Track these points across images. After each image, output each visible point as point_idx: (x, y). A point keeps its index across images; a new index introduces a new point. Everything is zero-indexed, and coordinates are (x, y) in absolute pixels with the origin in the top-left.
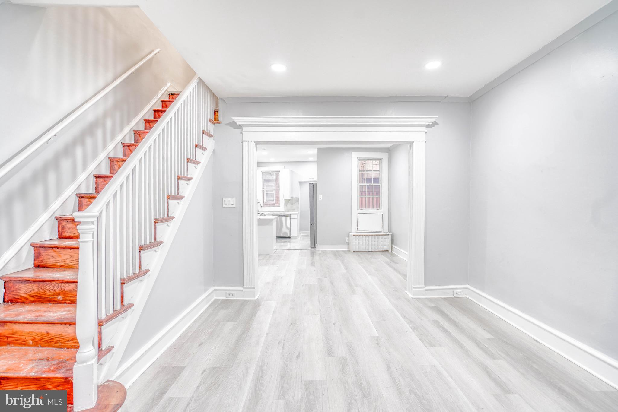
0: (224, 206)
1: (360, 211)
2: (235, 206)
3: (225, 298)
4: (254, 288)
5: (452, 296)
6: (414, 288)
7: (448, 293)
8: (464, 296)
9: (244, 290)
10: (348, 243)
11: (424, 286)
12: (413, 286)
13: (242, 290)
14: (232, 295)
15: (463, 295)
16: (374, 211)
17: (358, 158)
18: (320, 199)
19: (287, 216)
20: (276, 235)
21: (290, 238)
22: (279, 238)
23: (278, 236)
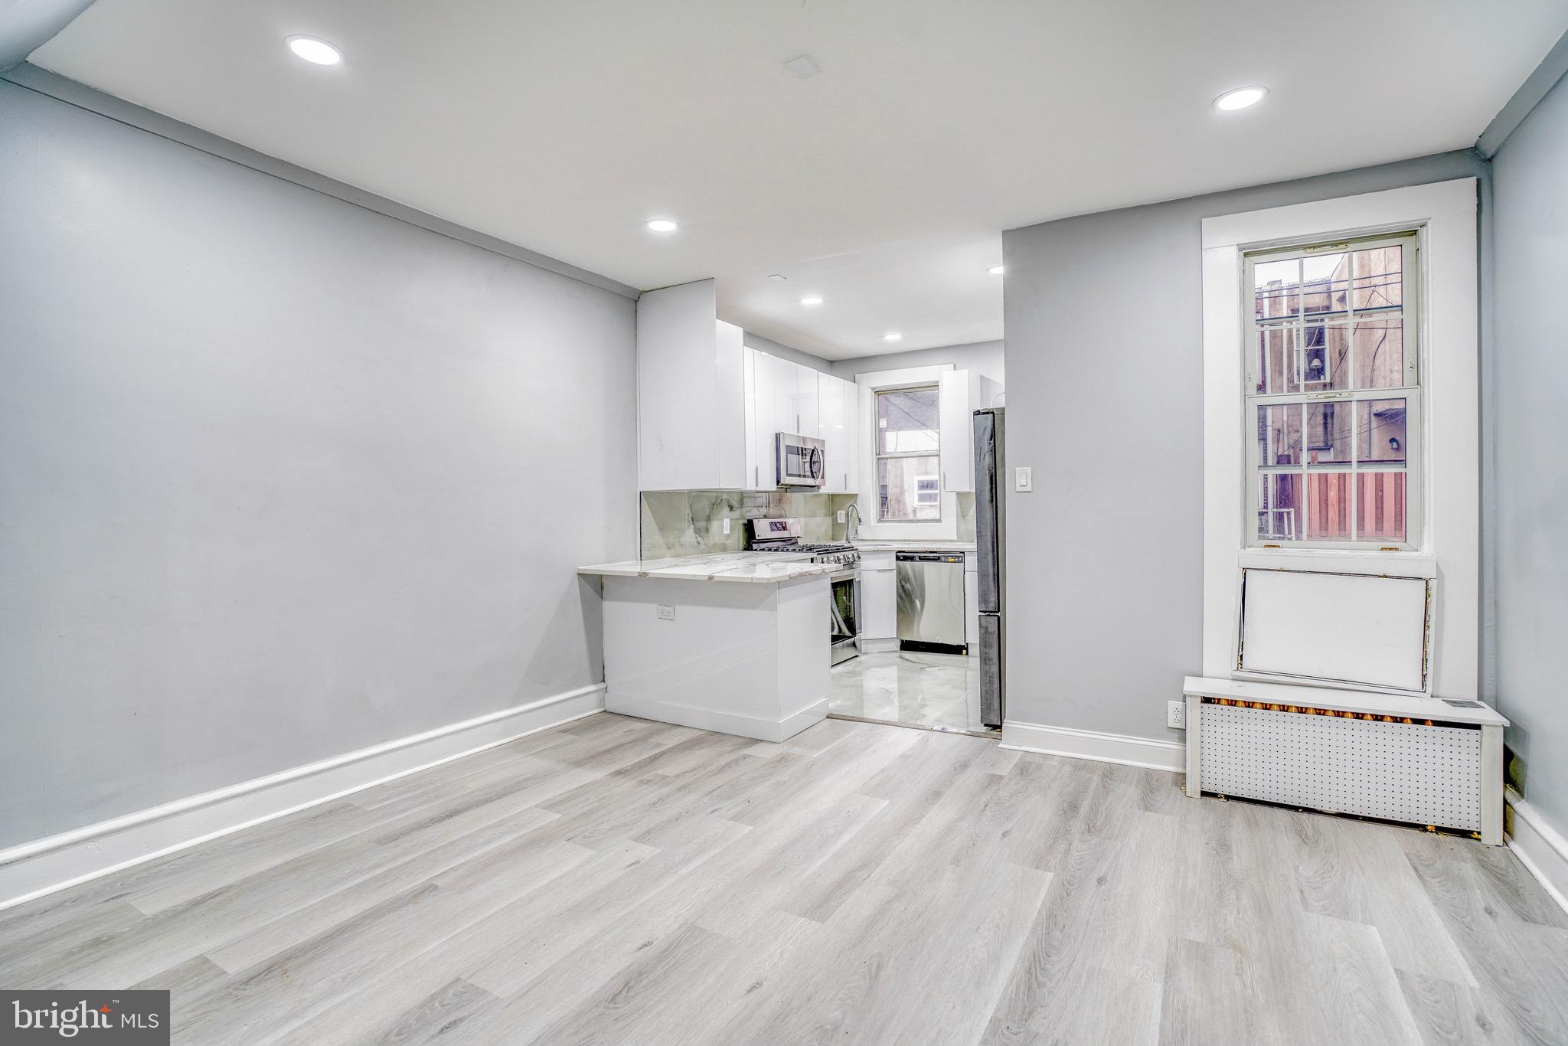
1: (1258, 555)
10: (1182, 734)
16: (1365, 554)
17: (1241, 247)
18: (1019, 489)
19: (950, 559)
20: (897, 635)
21: (958, 650)
22: (907, 646)
23: (905, 639)
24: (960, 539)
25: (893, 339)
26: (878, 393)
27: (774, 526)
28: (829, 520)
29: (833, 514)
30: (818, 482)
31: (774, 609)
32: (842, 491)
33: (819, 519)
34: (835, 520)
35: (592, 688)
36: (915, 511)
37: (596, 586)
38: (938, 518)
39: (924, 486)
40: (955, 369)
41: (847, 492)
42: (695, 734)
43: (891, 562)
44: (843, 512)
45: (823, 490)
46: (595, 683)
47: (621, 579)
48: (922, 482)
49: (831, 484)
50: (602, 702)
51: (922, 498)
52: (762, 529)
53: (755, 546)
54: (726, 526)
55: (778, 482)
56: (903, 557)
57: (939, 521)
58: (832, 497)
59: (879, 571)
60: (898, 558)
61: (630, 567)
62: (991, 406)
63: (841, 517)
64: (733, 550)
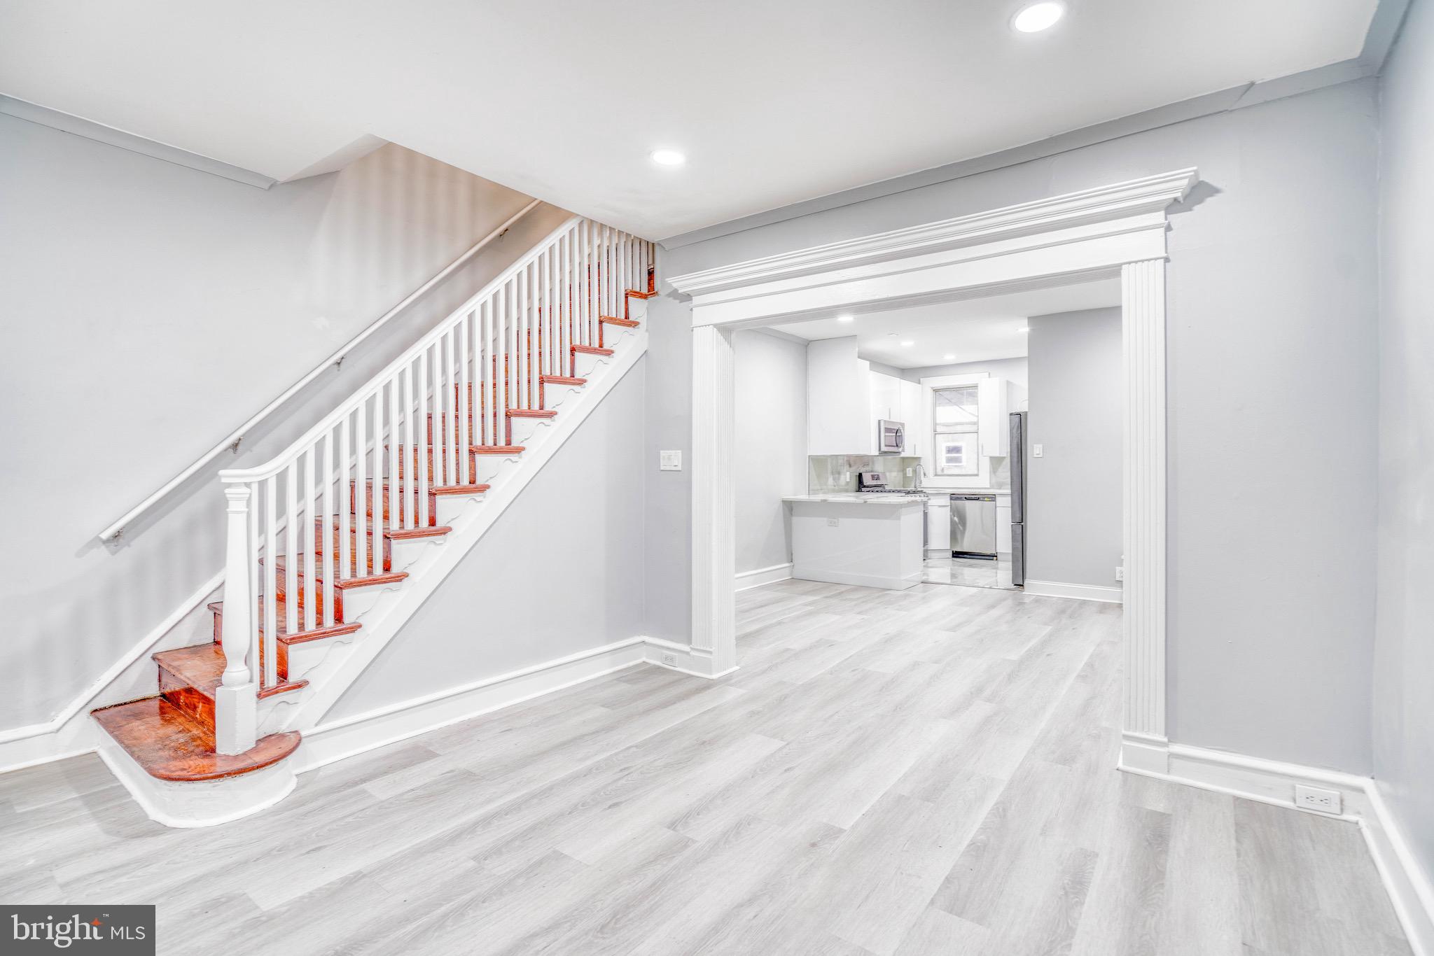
0: (662, 468)
2: (679, 468)
3: (658, 663)
4: (710, 653)
5: (1288, 804)
6: (1126, 737)
7: (1270, 789)
8: (1345, 817)
9: (693, 653)
11: (1165, 740)
12: (1124, 732)
13: (688, 653)
14: (672, 659)
15: (1342, 810)
18: (1035, 456)
19: (986, 499)
20: (951, 547)
21: (993, 557)
22: (956, 555)
23: (954, 550)
24: (992, 487)
25: (950, 358)
26: (936, 391)
27: (874, 477)
28: (901, 474)
29: (904, 471)
30: (900, 450)
31: (899, 519)
32: (913, 456)
33: (894, 474)
34: (905, 474)
35: (787, 565)
36: (943, 470)
37: (790, 507)
38: (976, 472)
39: (950, 450)
40: (989, 377)
41: (916, 456)
42: (849, 587)
43: (946, 501)
44: (911, 469)
45: (903, 455)
46: (789, 562)
47: (800, 503)
48: (949, 447)
49: (907, 452)
50: (791, 573)
51: (949, 460)
52: (867, 480)
53: (863, 489)
54: (848, 477)
55: (880, 450)
56: (954, 497)
57: (977, 475)
58: (903, 459)
59: (940, 506)
60: (951, 499)
61: (803, 497)
62: (1018, 411)
63: (909, 472)
64: (851, 491)
